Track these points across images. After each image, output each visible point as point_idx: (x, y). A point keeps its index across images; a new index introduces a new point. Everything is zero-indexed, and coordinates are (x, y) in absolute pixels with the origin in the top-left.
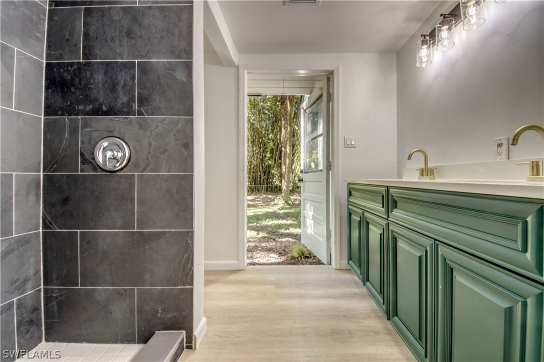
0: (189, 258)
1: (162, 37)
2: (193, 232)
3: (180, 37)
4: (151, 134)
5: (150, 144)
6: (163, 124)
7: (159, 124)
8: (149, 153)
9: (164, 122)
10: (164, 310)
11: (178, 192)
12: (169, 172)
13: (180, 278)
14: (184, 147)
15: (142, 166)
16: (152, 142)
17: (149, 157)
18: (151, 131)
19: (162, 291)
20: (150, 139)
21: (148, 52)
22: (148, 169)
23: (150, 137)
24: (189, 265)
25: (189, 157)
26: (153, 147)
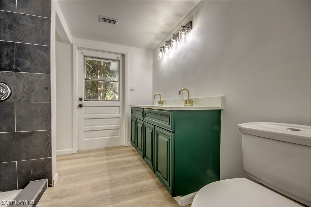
0: (49, 144)
1: (31, 32)
2: (51, 131)
3: (43, 33)
4: (25, 82)
5: (24, 87)
6: (33, 77)
7: (30, 77)
8: (23, 91)
9: (33, 76)
10: (34, 170)
11: (41, 112)
12: (36, 101)
13: (44, 154)
14: (45, 89)
15: (19, 98)
16: (25, 86)
17: (24, 94)
18: (25, 80)
19: (33, 162)
20: (24, 84)
21: (23, 38)
22: (23, 100)
23: (24, 83)
24: (49, 147)
25: (48, 94)
26: (25, 89)
